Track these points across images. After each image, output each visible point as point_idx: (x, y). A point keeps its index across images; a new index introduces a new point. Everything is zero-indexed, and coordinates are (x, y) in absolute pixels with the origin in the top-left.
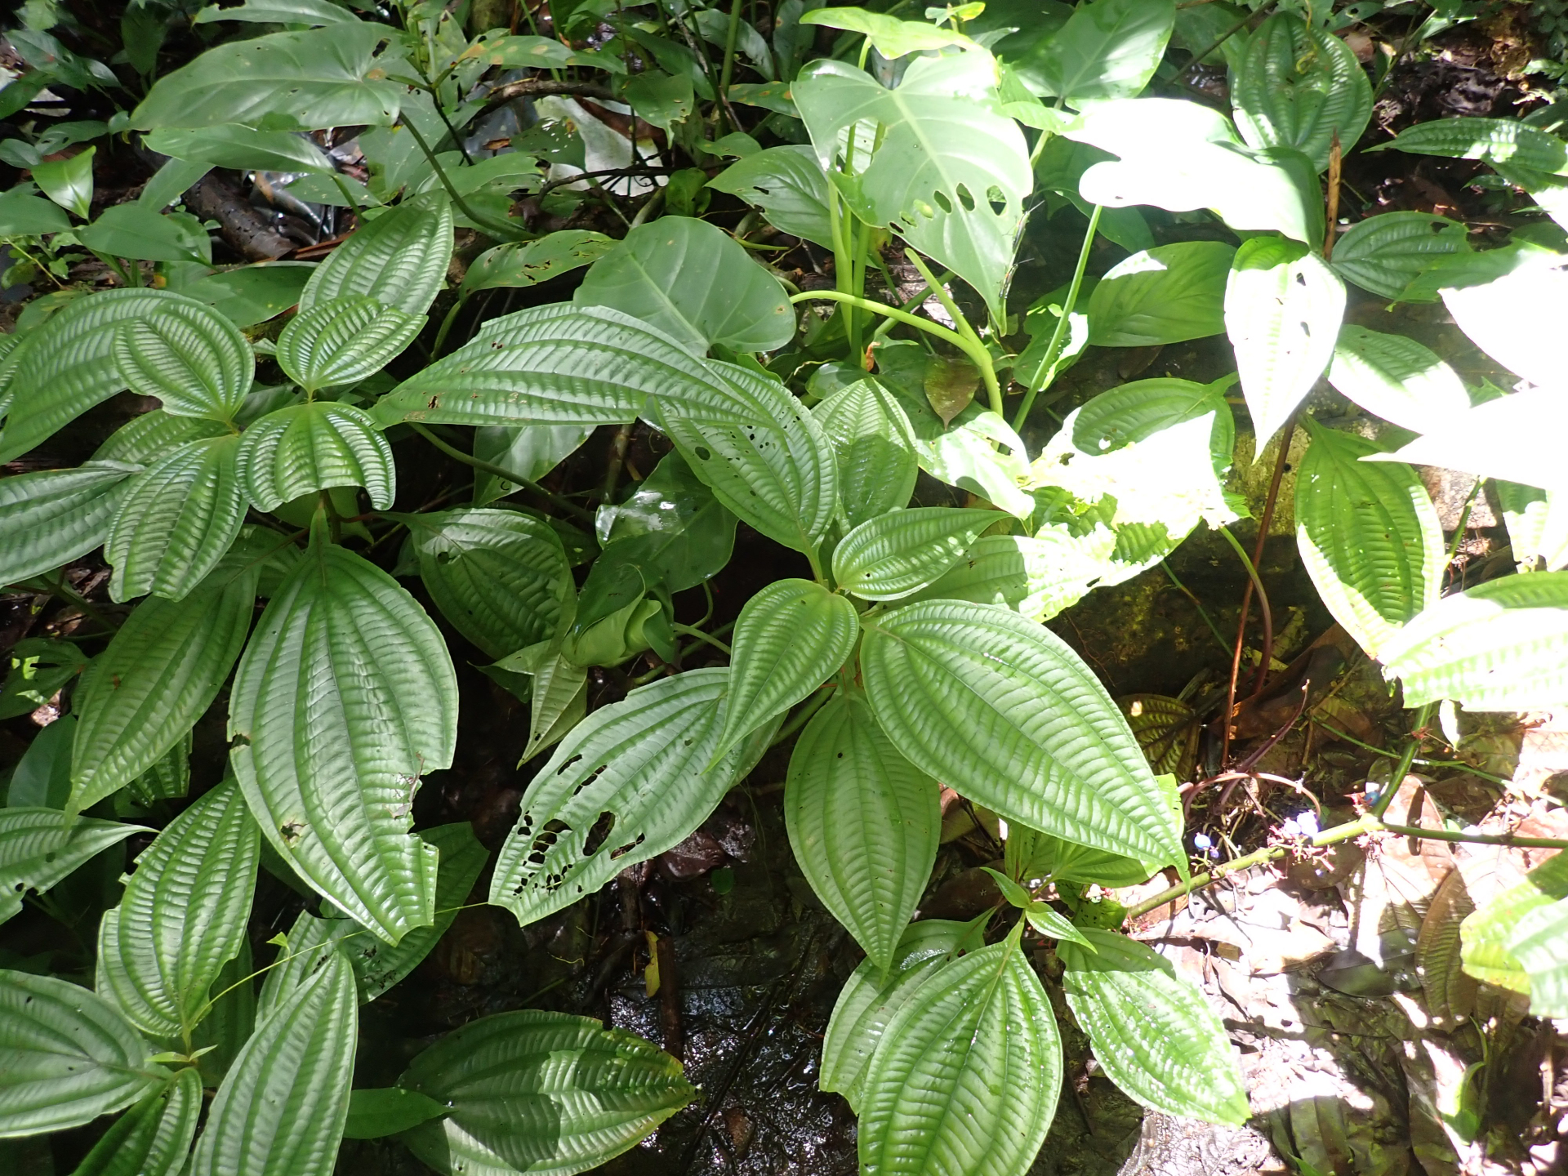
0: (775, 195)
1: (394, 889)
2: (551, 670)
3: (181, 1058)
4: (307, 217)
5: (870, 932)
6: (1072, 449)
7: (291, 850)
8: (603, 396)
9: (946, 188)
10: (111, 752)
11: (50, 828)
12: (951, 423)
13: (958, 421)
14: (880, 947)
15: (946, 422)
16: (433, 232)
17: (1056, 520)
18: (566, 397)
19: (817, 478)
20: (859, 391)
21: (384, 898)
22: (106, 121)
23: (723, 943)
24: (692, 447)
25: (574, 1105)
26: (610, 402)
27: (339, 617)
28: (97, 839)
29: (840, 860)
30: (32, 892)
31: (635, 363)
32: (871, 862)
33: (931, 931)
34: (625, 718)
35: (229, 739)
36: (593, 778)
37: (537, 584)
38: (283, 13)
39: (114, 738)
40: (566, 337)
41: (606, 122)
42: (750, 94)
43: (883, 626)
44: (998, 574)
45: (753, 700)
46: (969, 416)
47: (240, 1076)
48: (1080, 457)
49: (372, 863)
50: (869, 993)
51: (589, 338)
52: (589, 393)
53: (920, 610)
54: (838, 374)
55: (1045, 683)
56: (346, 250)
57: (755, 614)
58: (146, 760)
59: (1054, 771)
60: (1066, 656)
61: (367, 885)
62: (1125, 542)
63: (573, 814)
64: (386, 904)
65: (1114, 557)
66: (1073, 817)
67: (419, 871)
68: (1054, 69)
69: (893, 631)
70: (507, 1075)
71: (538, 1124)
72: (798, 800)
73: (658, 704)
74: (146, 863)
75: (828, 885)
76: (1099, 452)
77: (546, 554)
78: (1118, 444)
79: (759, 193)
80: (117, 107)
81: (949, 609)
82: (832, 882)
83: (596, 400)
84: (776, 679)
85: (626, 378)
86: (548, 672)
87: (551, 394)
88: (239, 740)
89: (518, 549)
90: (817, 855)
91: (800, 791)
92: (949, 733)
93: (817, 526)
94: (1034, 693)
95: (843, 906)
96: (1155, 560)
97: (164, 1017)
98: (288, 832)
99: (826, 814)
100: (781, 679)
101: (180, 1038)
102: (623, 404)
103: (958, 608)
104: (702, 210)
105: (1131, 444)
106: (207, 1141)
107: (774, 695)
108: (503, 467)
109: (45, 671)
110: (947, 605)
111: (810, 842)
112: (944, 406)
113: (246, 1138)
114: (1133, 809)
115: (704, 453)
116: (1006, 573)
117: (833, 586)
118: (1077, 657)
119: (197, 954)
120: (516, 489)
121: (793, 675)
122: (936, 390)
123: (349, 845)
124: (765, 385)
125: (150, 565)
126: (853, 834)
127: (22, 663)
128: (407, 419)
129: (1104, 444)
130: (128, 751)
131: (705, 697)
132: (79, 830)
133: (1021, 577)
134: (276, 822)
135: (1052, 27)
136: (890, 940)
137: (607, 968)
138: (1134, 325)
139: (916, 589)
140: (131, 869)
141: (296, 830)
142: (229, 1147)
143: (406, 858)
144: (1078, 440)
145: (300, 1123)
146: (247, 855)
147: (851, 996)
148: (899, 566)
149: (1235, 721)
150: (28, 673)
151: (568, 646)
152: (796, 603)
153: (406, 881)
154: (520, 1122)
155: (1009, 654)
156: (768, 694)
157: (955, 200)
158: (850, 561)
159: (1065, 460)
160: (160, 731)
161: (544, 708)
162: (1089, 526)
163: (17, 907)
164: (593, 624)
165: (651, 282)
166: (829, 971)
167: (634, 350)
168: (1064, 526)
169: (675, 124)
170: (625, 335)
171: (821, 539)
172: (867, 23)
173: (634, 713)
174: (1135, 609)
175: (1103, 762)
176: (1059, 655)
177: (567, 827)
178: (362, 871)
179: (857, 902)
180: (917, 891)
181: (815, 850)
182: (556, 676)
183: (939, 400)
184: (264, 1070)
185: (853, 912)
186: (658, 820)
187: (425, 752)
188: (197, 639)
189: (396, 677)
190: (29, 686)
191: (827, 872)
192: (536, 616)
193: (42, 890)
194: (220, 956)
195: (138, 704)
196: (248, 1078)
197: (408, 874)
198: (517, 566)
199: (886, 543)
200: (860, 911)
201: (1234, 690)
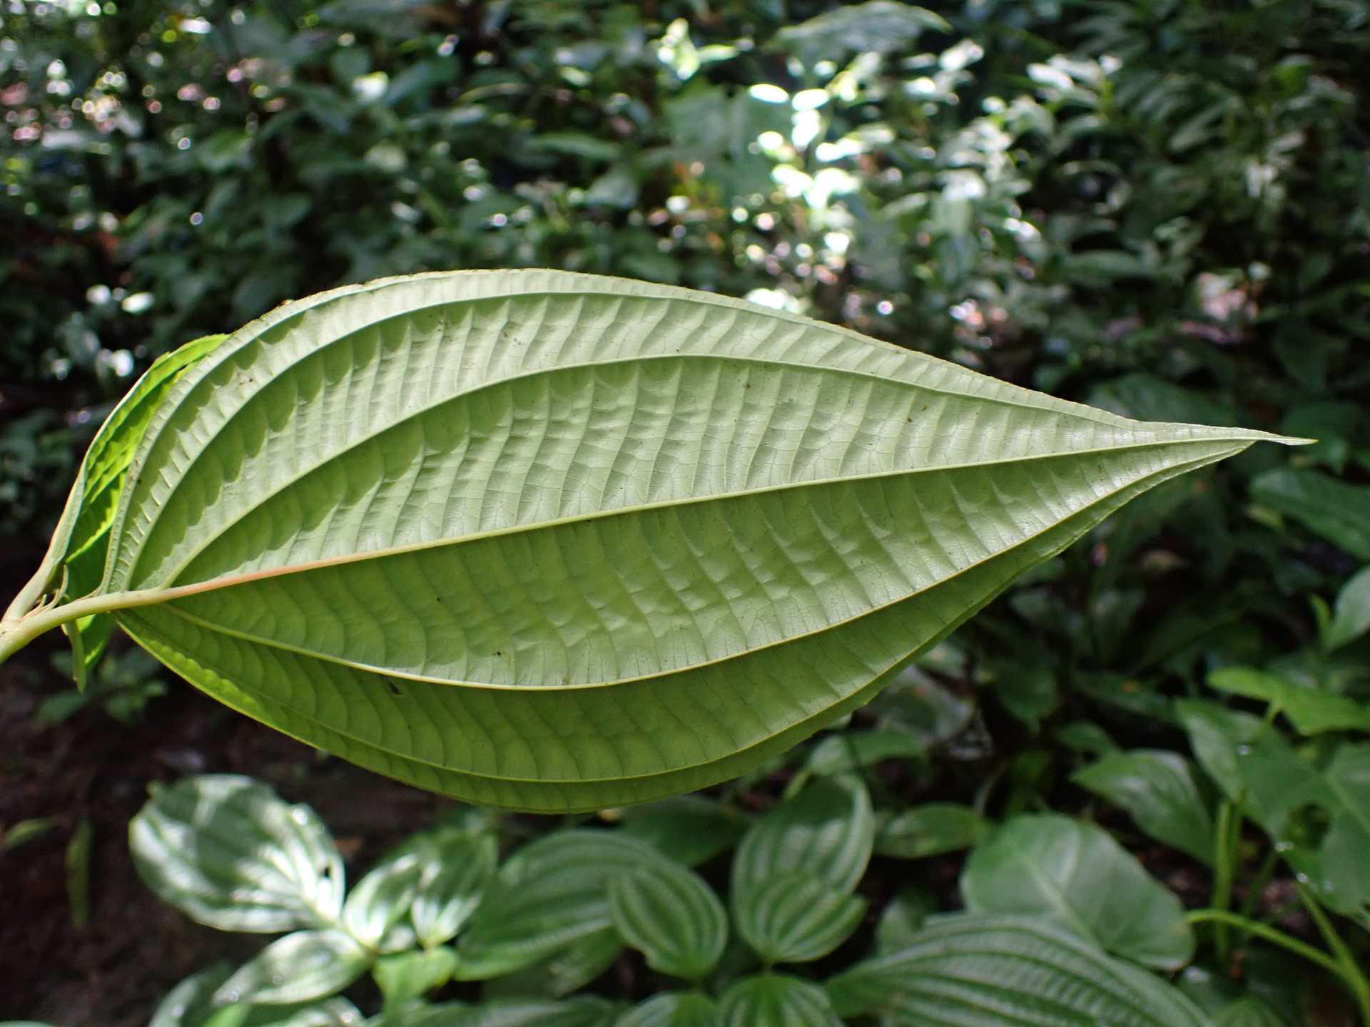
0: (1144, 801)
51: (1033, 953)
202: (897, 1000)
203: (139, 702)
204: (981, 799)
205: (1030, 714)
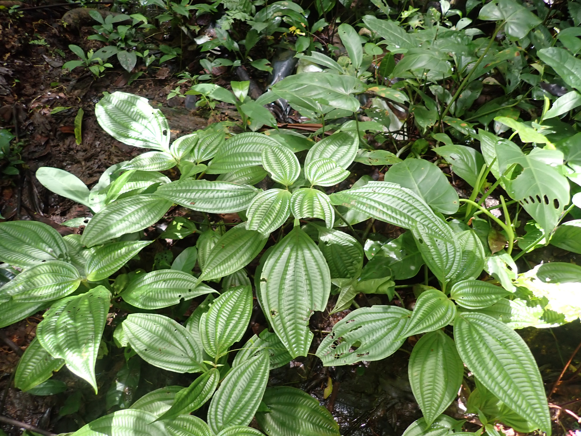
0: (456, 161)
1: (297, 342)
2: (348, 289)
3: (213, 365)
4: (281, 107)
5: (427, 411)
6: (536, 277)
7: (272, 319)
8: (405, 218)
9: (540, 195)
10: (217, 266)
11: (191, 282)
12: (495, 253)
13: (497, 254)
14: (429, 417)
15: (493, 252)
16: (352, 144)
17: (523, 298)
18: (394, 215)
19: (454, 261)
20: (468, 234)
21: (294, 343)
22: (233, 62)
23: (352, 391)
24: (418, 238)
25: (305, 425)
26: (407, 221)
27: (300, 253)
28: (203, 290)
29: (424, 384)
30: (183, 299)
31: (415, 210)
32: (433, 389)
33: (445, 419)
34: (370, 313)
35: (261, 279)
36: (356, 329)
37: (350, 261)
38: (322, 62)
39: (218, 263)
40: (396, 195)
41: (393, 111)
42: (449, 120)
43: (463, 315)
44: (501, 311)
45: (417, 324)
46: (501, 253)
47: (231, 377)
48: (538, 280)
49: (294, 331)
50: (418, 430)
51: (403, 198)
52: (401, 216)
53: (477, 315)
54: (459, 224)
55: (516, 355)
56: (324, 141)
57: (424, 297)
58: (226, 272)
59: (512, 385)
60: (526, 349)
61: (291, 337)
62: (546, 315)
63: (348, 338)
64: (294, 346)
65: (541, 319)
66: (516, 403)
67: (306, 339)
68: (566, 150)
69: (466, 318)
70: (289, 407)
71: (294, 427)
72: (414, 360)
73: (381, 313)
74: (216, 302)
75: (417, 391)
76: (545, 282)
77: (356, 252)
78: (553, 281)
79: (451, 159)
80: (237, 58)
81: (488, 319)
82: (419, 390)
83: (403, 219)
84: (427, 321)
85: (412, 214)
86: (347, 289)
87: (389, 212)
88: (264, 280)
89: (348, 248)
90: (417, 379)
91: (416, 357)
92: (480, 359)
93: (448, 275)
94: (512, 357)
95: (421, 399)
96: (556, 325)
97: (213, 351)
98: (273, 313)
99: (423, 368)
100: (428, 321)
101: (214, 359)
102: (410, 222)
103: (490, 319)
104: (423, 153)
105: (559, 283)
106: (218, 393)
107: (425, 326)
108: (343, 217)
109: (184, 229)
110: (487, 317)
111: (415, 374)
112: (493, 247)
113: (230, 397)
114: (537, 408)
115: (421, 241)
116: (504, 311)
117: (449, 296)
118: (529, 351)
119: (227, 336)
120: (345, 225)
121: (432, 322)
122: (492, 241)
123: (288, 324)
124: (443, 225)
125: (258, 221)
126: (430, 377)
127: (177, 224)
128: (343, 204)
129: (548, 279)
130: (222, 267)
131: (397, 316)
132: (200, 285)
133: (509, 314)
134: (269, 309)
135: (568, 135)
136: (434, 416)
137: (314, 383)
138: (570, 243)
139: (477, 308)
140: (212, 303)
141: (275, 313)
142: (224, 397)
143: (303, 333)
144: (538, 274)
145: (246, 399)
146: (247, 312)
147: (412, 429)
148: (473, 298)
149: (557, 387)
150: (179, 228)
151: (355, 283)
152: (438, 298)
153: (302, 340)
154: (289, 424)
155: (506, 341)
156: (423, 325)
157: (543, 199)
158: (457, 291)
159: (532, 279)
160: (232, 265)
161: (342, 300)
162: (534, 304)
163: (178, 301)
164: (366, 279)
165: (413, 179)
166: (385, 414)
167: (416, 206)
168: (525, 301)
169: (428, 127)
170: (414, 200)
171: (449, 280)
172: (516, 126)
173: (373, 313)
174: (531, 334)
175: (530, 389)
176: (523, 348)
177: (345, 341)
178: (290, 333)
179: (426, 400)
180: (447, 404)
181: (417, 377)
182: (348, 291)
183: (492, 244)
184: (238, 378)
185: (424, 402)
186: (374, 349)
187: (317, 304)
188: (250, 242)
189: (313, 278)
190: (178, 231)
191: (419, 386)
192: (347, 270)
193: (186, 299)
194: (234, 340)
195: (228, 255)
196: (233, 379)
197: (303, 338)
198: (346, 253)
199: (471, 290)
200: (426, 403)
201: (561, 376)
202: (353, 203)
203: (102, 69)
204: (400, 152)
205: (424, 124)
